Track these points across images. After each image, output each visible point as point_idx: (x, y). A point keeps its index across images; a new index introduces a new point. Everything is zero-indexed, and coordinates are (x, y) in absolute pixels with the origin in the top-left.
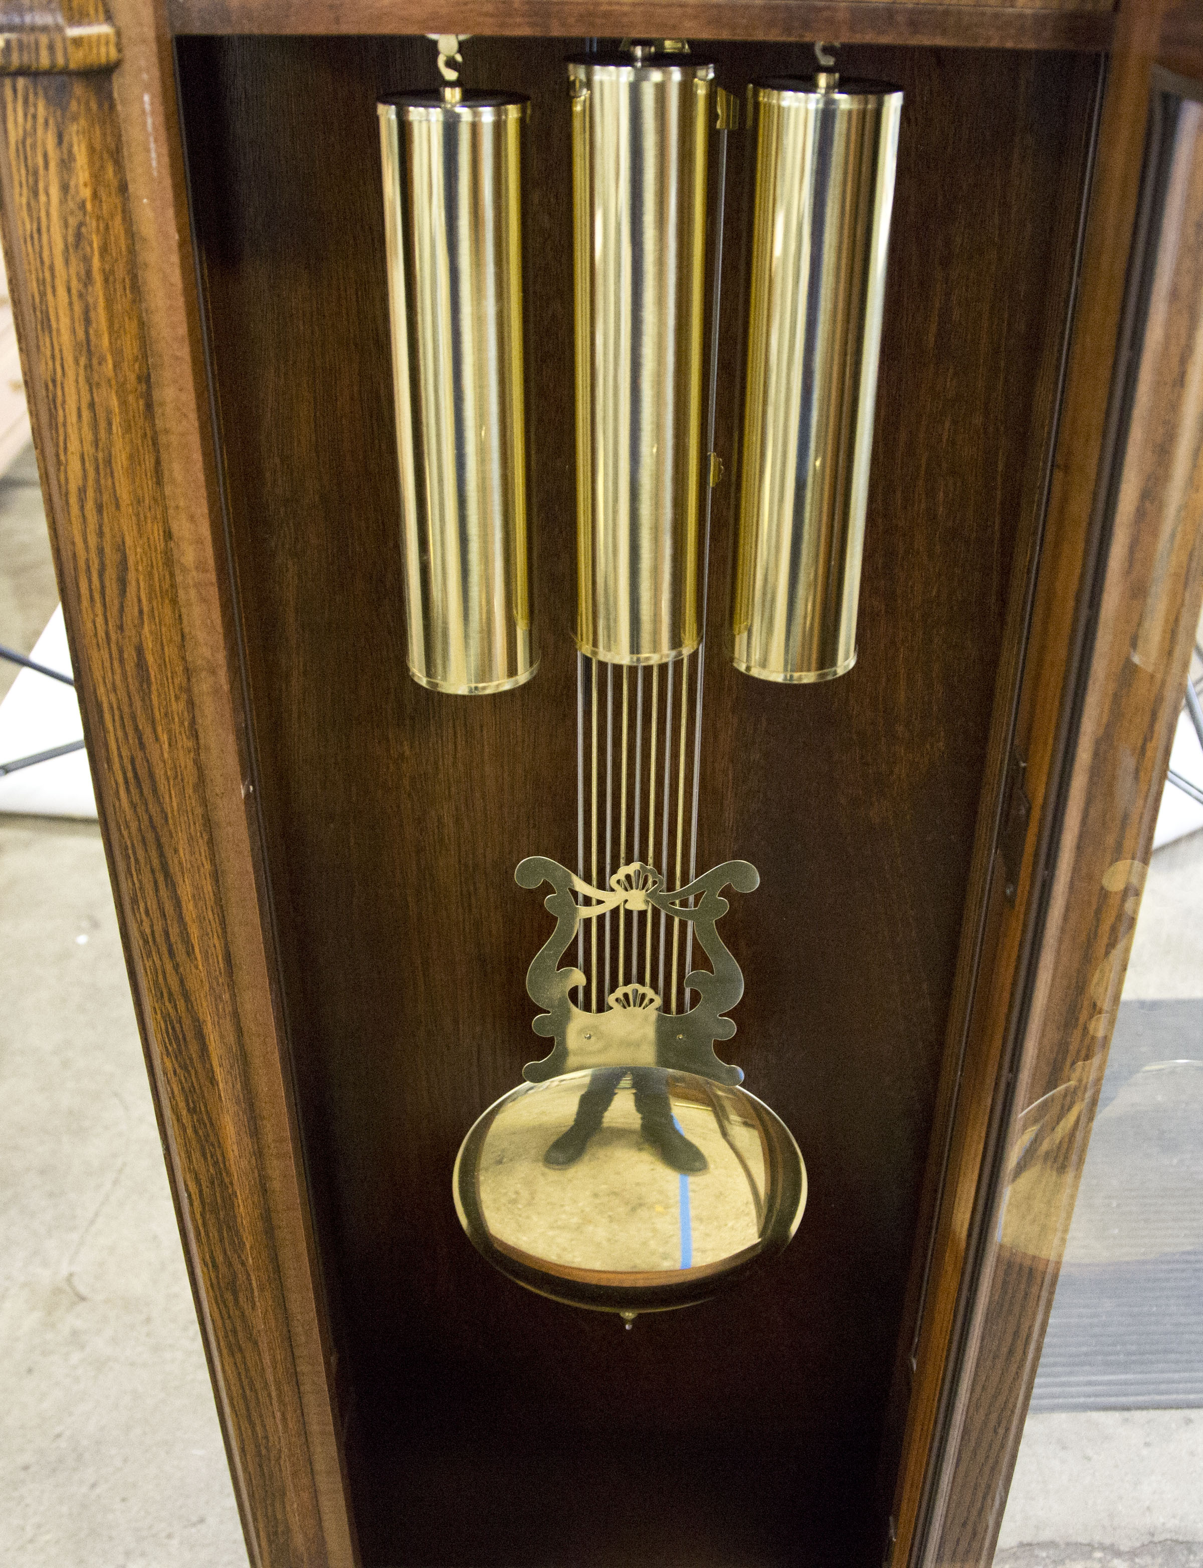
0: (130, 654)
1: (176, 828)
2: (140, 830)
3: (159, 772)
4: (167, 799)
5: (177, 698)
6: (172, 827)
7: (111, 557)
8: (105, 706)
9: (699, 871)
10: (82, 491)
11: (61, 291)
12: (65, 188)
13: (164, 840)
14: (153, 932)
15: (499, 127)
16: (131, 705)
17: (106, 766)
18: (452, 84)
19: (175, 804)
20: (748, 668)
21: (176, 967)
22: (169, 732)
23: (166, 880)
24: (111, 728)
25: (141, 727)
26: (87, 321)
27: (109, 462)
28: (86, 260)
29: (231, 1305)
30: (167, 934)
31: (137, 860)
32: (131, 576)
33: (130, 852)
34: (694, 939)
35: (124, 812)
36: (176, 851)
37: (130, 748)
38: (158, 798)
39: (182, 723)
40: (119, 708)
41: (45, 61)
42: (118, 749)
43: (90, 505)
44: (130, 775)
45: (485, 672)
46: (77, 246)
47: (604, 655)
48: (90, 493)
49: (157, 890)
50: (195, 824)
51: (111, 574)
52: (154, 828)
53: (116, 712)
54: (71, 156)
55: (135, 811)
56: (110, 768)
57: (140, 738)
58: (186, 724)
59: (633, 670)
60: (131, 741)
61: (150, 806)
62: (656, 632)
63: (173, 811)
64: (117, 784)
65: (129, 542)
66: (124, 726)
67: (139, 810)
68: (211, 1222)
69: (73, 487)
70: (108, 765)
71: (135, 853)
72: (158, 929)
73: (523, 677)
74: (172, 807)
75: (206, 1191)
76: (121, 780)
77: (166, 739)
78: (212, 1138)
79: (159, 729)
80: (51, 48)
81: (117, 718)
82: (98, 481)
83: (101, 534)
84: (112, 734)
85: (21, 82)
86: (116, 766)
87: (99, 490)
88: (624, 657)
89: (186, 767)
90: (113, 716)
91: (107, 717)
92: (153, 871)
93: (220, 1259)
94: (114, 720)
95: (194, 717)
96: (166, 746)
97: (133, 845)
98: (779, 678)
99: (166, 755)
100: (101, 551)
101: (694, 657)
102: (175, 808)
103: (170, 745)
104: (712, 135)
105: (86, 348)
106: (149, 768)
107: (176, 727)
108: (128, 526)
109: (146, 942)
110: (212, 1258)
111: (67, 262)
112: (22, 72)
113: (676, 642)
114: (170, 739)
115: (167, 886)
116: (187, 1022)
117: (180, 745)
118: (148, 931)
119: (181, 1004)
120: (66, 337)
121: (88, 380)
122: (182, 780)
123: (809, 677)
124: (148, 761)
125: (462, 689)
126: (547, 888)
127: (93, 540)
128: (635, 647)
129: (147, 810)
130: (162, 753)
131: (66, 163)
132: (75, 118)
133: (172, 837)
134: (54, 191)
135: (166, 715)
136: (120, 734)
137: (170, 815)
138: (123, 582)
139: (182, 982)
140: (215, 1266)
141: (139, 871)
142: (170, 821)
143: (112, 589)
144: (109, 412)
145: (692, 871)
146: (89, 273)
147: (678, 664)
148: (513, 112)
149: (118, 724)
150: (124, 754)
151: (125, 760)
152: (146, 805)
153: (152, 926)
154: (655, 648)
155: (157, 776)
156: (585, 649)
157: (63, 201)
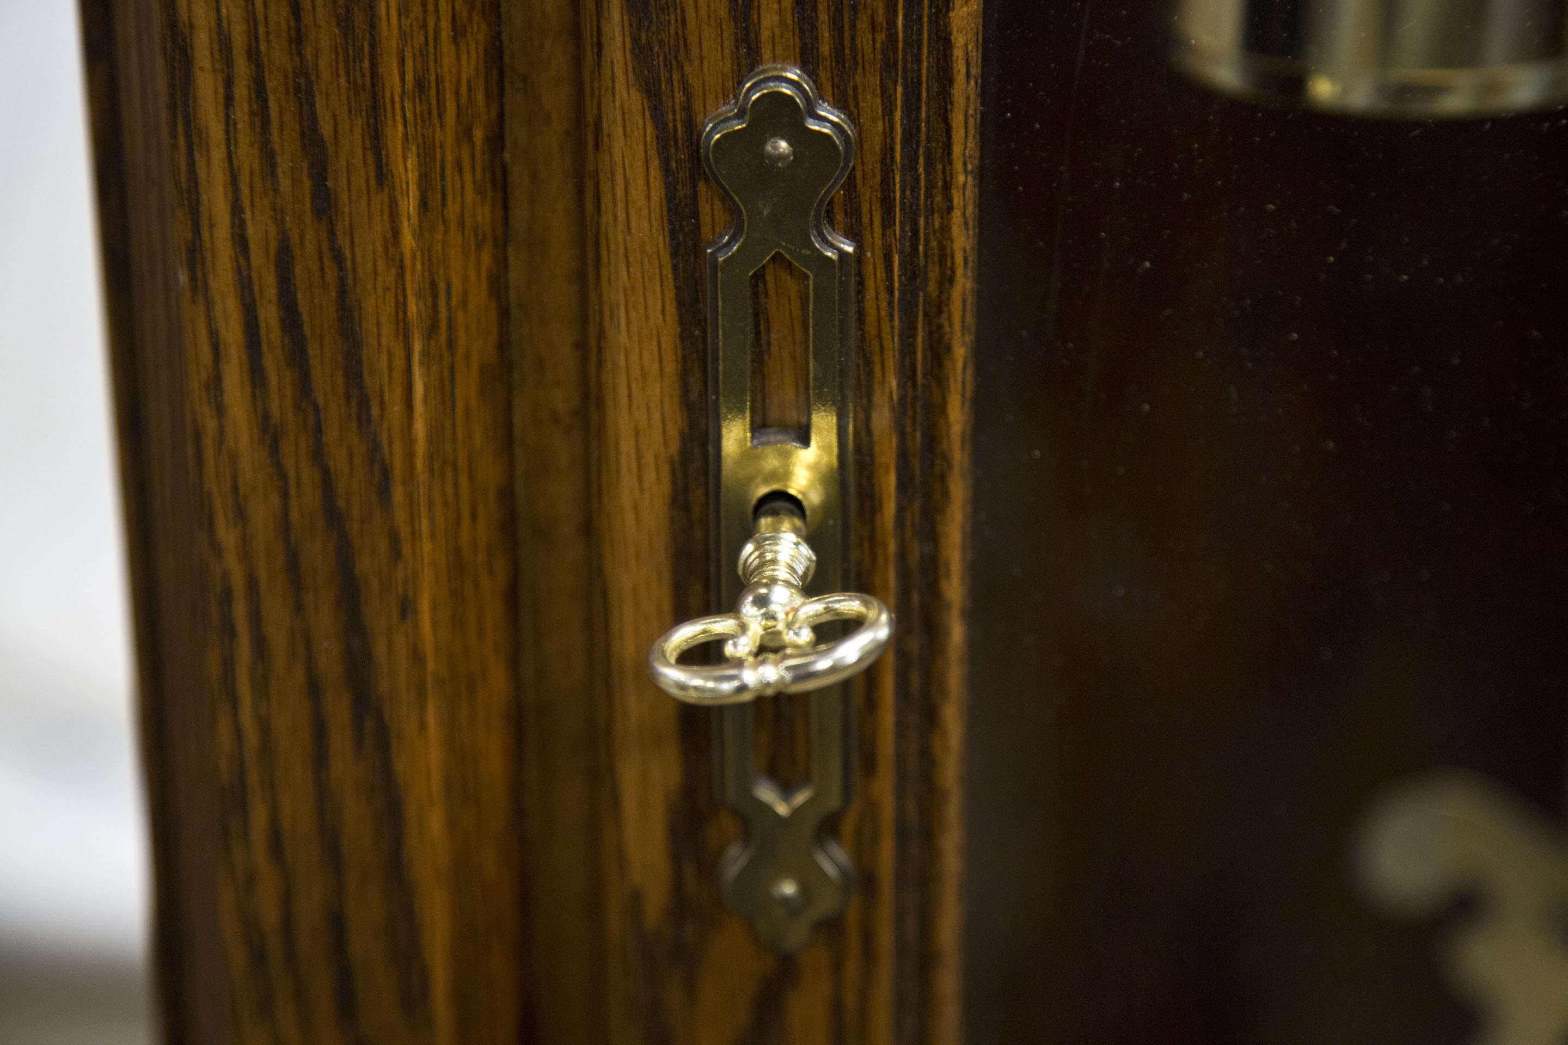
1: (412, 520)
2: (284, 526)
3: (376, 306)
4: (396, 410)
5: (458, 34)
6: (400, 516)
8: (202, 42)
13: (365, 565)
14: (288, 924)
16: (297, 39)
17: (183, 277)
19: (420, 428)
22: (427, 155)
23: (358, 721)
24: (216, 131)
25: (326, 130)
30: (338, 929)
31: (260, 646)
33: (240, 610)
35: (234, 458)
36: (407, 608)
37: (278, 213)
38: (364, 403)
39: (466, 133)
40: (253, 55)
42: (236, 209)
44: (269, 314)
49: (320, 759)
50: (474, 516)
52: (334, 518)
53: (242, 69)
55: (274, 450)
56: (200, 287)
57: (320, 173)
58: (478, 135)
60: (285, 183)
61: (331, 434)
63: (410, 456)
64: (216, 347)
66: (265, 123)
67: (287, 446)
70: (193, 278)
71: (256, 617)
72: (309, 908)
74: (409, 442)
76: (233, 336)
77: (413, 177)
79: (395, 134)
81: (241, 90)
84: (218, 154)
89: (464, 302)
90: (229, 84)
92: (314, 688)
94: (229, 99)
95: (501, 116)
96: (410, 204)
97: (252, 584)
99: (408, 240)
102: (421, 447)
103: (424, 204)
106: (343, 292)
107: (447, 135)
109: (258, 958)
114: (424, 179)
115: (359, 741)
117: (453, 210)
118: (270, 915)
122: (451, 344)
124: (338, 257)
129: (318, 454)
130: (396, 233)
133: (396, 553)
135: (420, 85)
136: (247, 153)
137: (398, 470)
141: (262, 686)
142: (398, 494)
149: (241, 114)
150: (252, 231)
151: (258, 257)
152: (318, 429)
153: (287, 900)
155: (369, 325)
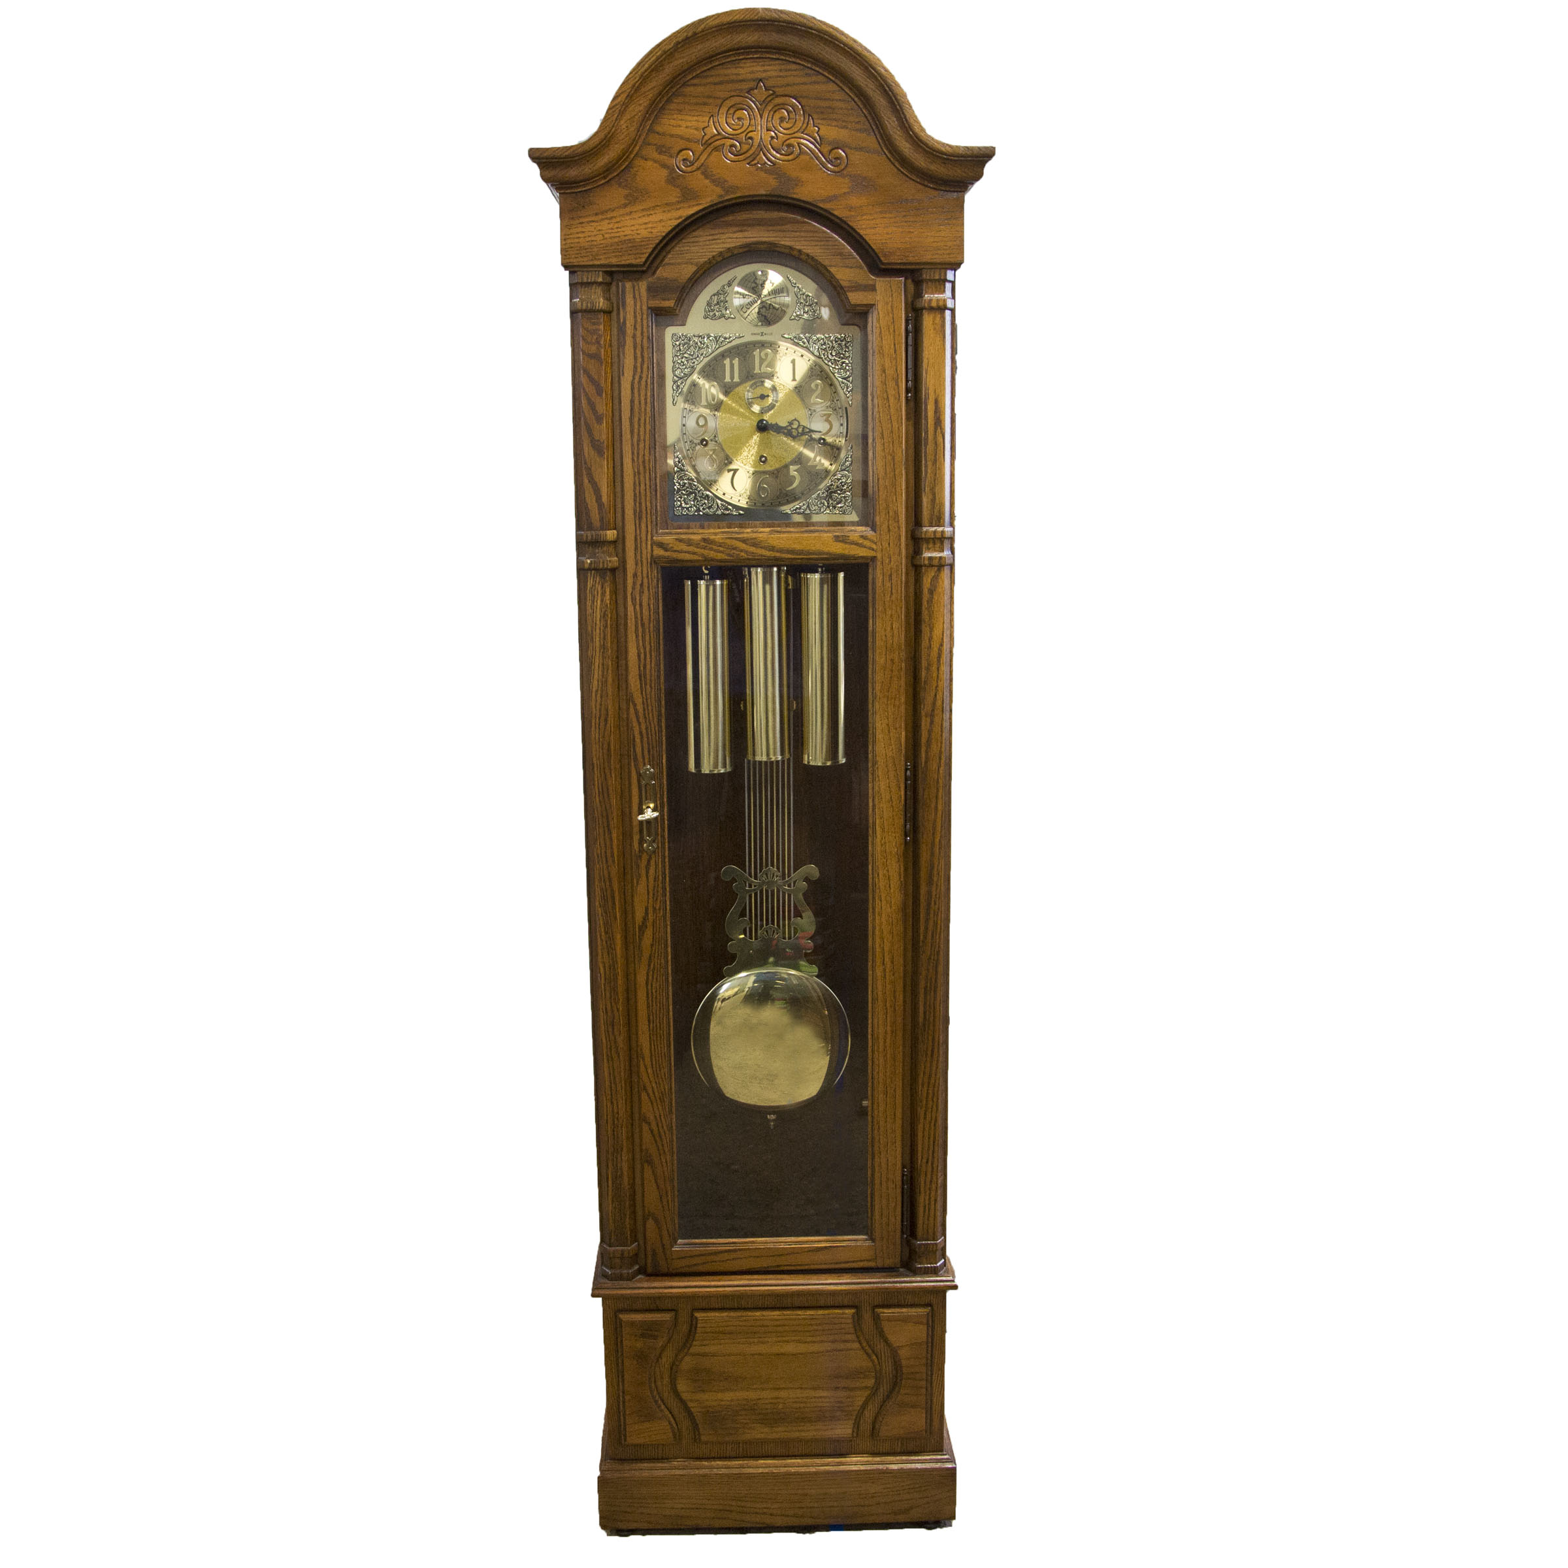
0: (605, 746)
2: (601, 811)
3: (610, 788)
4: (612, 799)
7: (603, 712)
9: (794, 872)
10: (597, 691)
11: (598, 631)
12: (602, 601)
13: (609, 815)
14: (601, 853)
15: (722, 585)
16: (604, 764)
17: (592, 787)
18: (707, 574)
20: (809, 762)
21: (608, 867)
24: (596, 773)
25: (606, 772)
26: (604, 639)
27: (606, 681)
28: (606, 621)
29: (610, 1033)
30: (606, 852)
31: (599, 823)
32: (609, 719)
33: (597, 819)
34: (794, 903)
35: (597, 804)
36: (613, 819)
37: (601, 780)
38: (609, 799)
41: (601, 566)
42: (598, 780)
43: (599, 695)
44: (601, 790)
45: (716, 766)
46: (604, 616)
47: (758, 758)
48: (599, 692)
49: (604, 835)
51: (603, 718)
52: (606, 810)
54: (605, 592)
55: (601, 804)
56: (594, 787)
57: (605, 776)
59: (766, 762)
60: (602, 777)
61: (606, 802)
62: (775, 749)
65: (610, 707)
68: (608, 988)
69: (594, 690)
72: (603, 851)
73: (729, 769)
75: (608, 972)
78: (613, 946)
80: (603, 562)
82: (602, 688)
83: (601, 705)
84: (596, 775)
85: (593, 572)
86: (596, 787)
87: (602, 691)
88: (764, 759)
90: (598, 768)
91: (595, 769)
92: (604, 827)
93: (609, 1008)
94: (598, 770)
97: (598, 817)
98: (820, 764)
100: (600, 710)
101: (789, 760)
104: (787, 590)
105: (603, 647)
106: (607, 787)
108: (610, 703)
110: (606, 1009)
111: (600, 620)
112: (595, 569)
113: (782, 753)
116: (609, 892)
118: (599, 852)
119: (608, 883)
120: (598, 644)
121: (603, 656)
123: (829, 763)
124: (607, 785)
125: (707, 772)
126: (734, 880)
127: (598, 707)
128: (768, 755)
131: (603, 594)
132: (607, 582)
133: (612, 814)
134: (599, 602)
136: (599, 775)
138: (606, 720)
139: (609, 873)
140: (606, 1012)
141: (599, 827)
143: (602, 724)
144: (608, 666)
145: (792, 871)
146: (607, 624)
147: (783, 761)
148: (725, 582)
150: (599, 782)
151: (599, 785)
153: (601, 850)
154: (775, 754)
155: (610, 790)
156: (750, 757)
157: (601, 604)
